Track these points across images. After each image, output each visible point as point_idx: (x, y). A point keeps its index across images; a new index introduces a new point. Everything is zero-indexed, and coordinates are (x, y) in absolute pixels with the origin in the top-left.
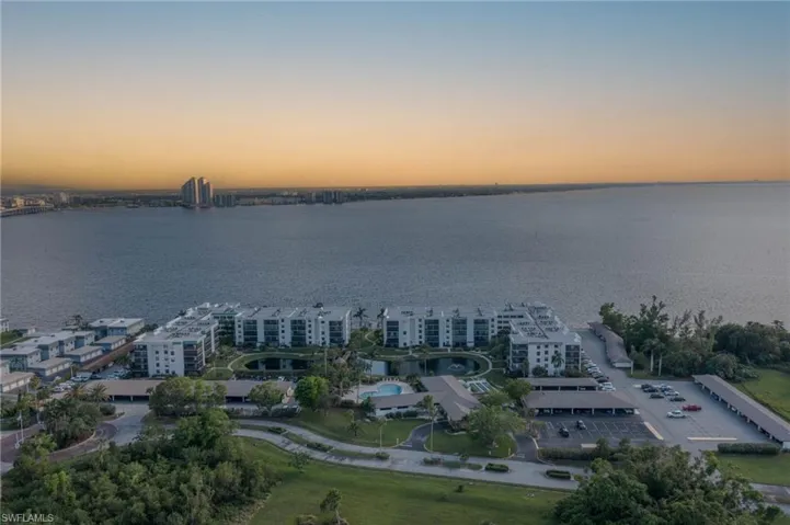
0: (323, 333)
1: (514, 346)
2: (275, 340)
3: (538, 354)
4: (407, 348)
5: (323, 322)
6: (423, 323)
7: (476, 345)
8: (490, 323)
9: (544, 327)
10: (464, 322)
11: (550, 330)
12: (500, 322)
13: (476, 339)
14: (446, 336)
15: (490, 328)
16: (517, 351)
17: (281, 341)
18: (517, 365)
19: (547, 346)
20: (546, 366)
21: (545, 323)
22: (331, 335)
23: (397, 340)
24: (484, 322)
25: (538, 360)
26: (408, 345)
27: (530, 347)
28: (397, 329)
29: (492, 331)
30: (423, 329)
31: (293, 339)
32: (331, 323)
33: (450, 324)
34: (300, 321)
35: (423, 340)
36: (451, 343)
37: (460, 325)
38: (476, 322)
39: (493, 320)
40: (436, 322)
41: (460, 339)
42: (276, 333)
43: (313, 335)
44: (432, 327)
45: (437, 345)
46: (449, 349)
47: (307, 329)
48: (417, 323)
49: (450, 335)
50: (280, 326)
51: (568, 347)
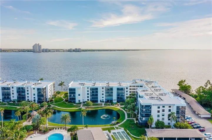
0: (34, 95)
1: (142, 106)
2: (9, 98)
3: (159, 112)
4: (80, 103)
5: (34, 89)
6: (89, 90)
7: (118, 102)
8: (126, 90)
9: (157, 93)
10: (112, 89)
11: (162, 95)
12: (130, 89)
13: (118, 98)
14: (102, 96)
15: (126, 93)
16: (144, 110)
17: (12, 99)
18: (144, 119)
19: (164, 107)
20: (163, 119)
21: (157, 90)
22: (38, 96)
23: (74, 99)
24: (122, 89)
25: (158, 116)
26: (81, 101)
27: (153, 107)
28: (74, 93)
29: (127, 94)
30: (89, 93)
31: (18, 98)
32: (38, 89)
33: (104, 90)
34: (22, 88)
35: (89, 98)
36: (104, 101)
37: (109, 90)
38: (118, 89)
39: (127, 88)
40: (97, 89)
41: (109, 98)
42: (9, 95)
43: (29, 95)
44: (94, 92)
45: (97, 101)
46: (103, 103)
47: (26, 92)
48: (86, 90)
49: (104, 96)
50: (11, 91)
51: (178, 108)
